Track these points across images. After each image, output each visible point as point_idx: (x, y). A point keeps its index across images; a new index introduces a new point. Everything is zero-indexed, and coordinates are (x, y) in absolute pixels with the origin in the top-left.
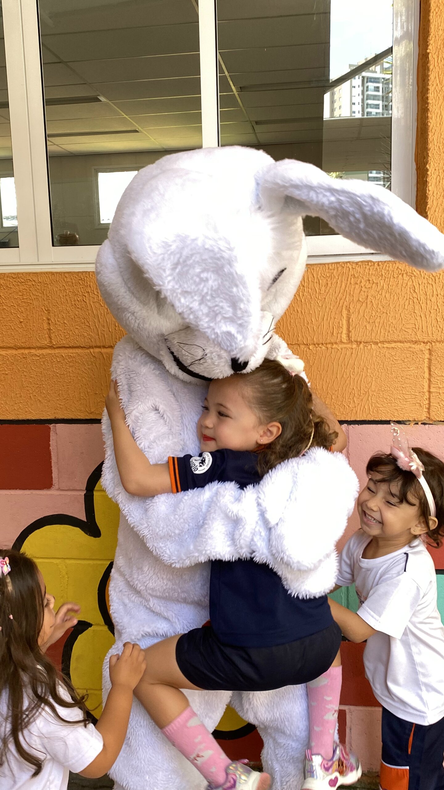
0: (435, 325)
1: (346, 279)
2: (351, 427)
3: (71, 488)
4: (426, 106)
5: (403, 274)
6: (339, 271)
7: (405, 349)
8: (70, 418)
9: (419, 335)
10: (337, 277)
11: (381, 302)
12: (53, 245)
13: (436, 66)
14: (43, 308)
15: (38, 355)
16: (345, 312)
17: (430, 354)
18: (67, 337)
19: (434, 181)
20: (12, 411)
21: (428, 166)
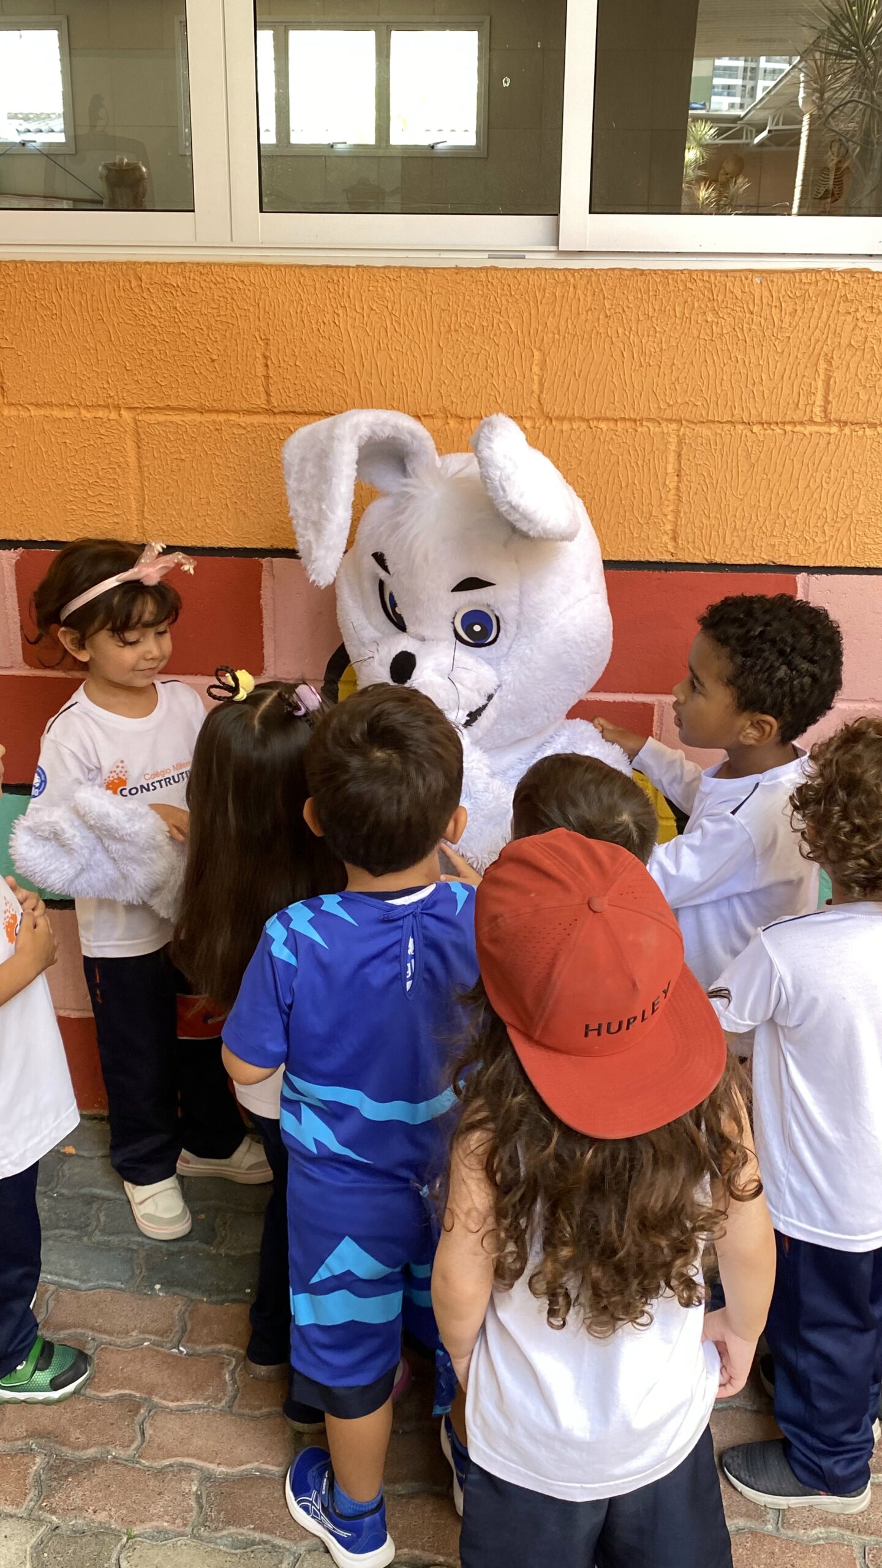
2: (815, 577)
6: (820, 287)
10: (814, 299)
12: (261, 211)
14: (257, 334)
15: (244, 425)
16: (822, 365)
18: (300, 393)
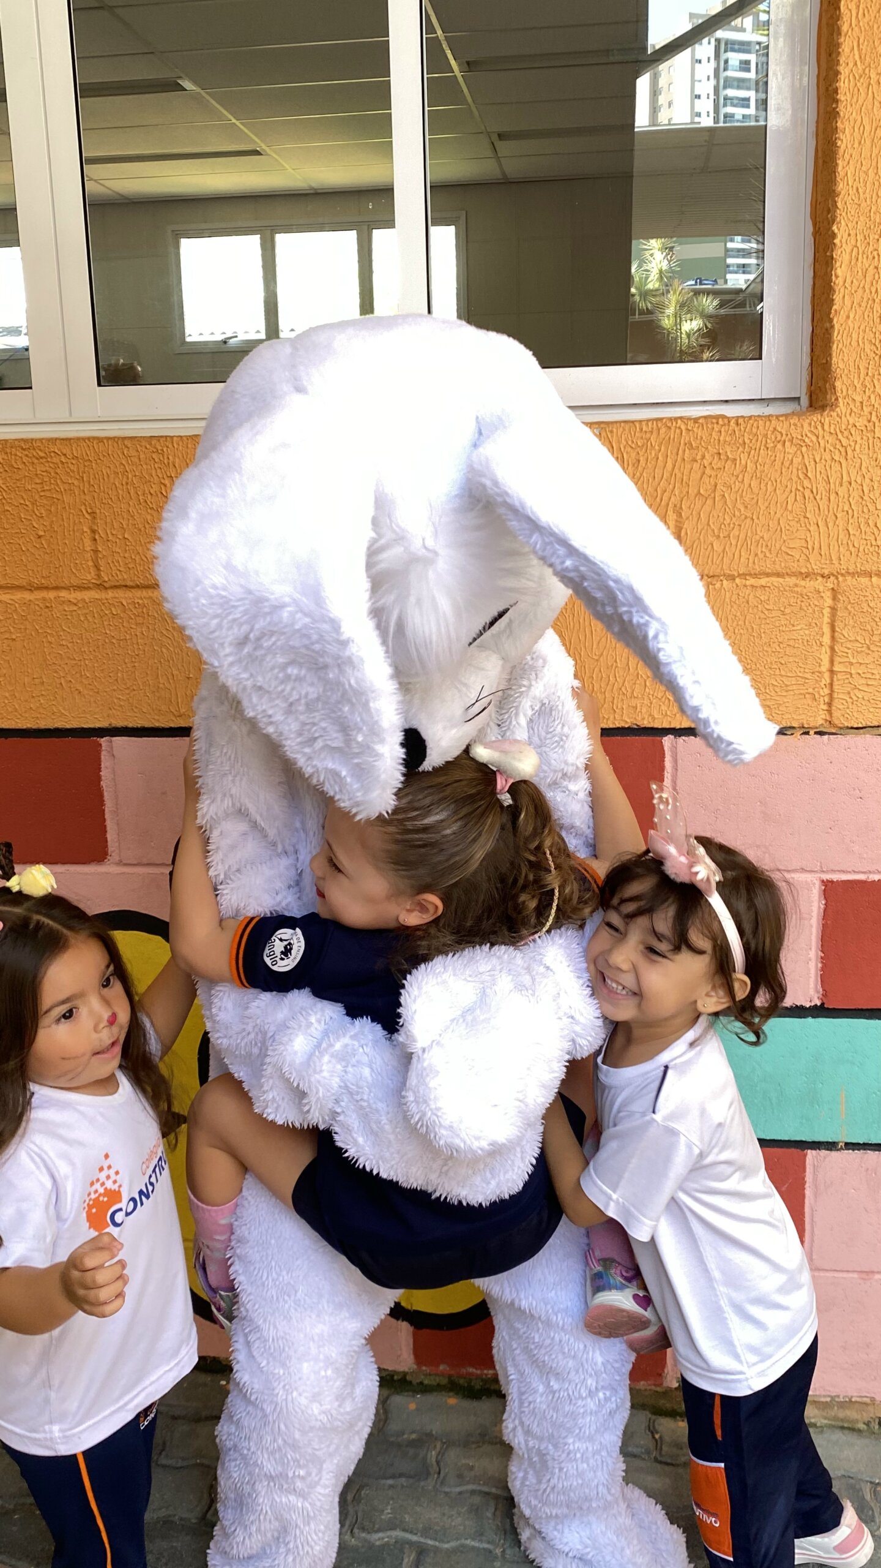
0: (845, 542)
1: (676, 450)
2: (681, 740)
3: (145, 861)
4: (834, 106)
5: (785, 442)
6: (662, 436)
7: (787, 588)
8: (139, 726)
9: (812, 562)
10: (657, 448)
11: (741, 496)
12: (99, 385)
13: (853, 25)
14: (83, 508)
15: (75, 601)
16: (672, 518)
17: (834, 598)
18: (131, 566)
19: (846, 257)
20: (25, 712)
21: (835, 228)
